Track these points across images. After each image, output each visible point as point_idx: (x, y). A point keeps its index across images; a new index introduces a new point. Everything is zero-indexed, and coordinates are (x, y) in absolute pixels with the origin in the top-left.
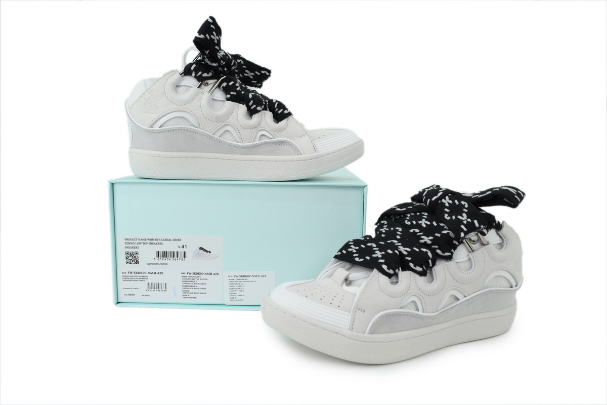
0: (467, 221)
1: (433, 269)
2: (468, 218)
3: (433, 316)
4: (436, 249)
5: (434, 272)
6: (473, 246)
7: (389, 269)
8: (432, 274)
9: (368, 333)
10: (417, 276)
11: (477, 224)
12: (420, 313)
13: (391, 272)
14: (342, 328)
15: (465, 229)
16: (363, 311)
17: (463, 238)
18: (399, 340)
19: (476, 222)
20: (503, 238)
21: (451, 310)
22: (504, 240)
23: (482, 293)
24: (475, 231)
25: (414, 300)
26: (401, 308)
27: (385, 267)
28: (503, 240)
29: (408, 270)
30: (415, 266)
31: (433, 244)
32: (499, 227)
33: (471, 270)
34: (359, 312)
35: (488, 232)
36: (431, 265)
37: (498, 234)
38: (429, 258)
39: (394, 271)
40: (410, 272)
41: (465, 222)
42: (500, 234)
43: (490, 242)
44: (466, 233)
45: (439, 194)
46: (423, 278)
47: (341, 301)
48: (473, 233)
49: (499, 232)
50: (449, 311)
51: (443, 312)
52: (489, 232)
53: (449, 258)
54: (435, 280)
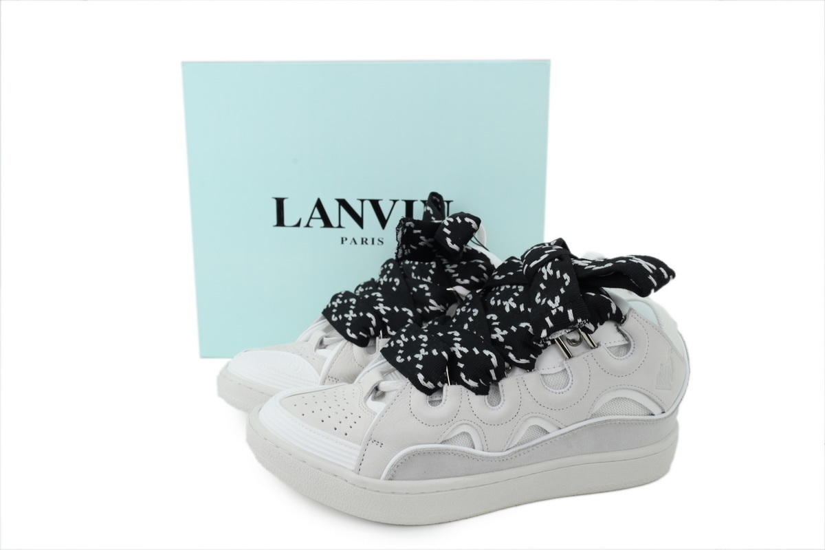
0: (558, 310)
1: (500, 384)
2: (560, 305)
3: (498, 457)
4: (509, 350)
5: (500, 389)
6: (570, 348)
7: (426, 380)
8: (497, 390)
9: (385, 479)
10: (472, 394)
11: (571, 317)
12: (478, 451)
13: (430, 385)
14: (346, 468)
15: (550, 324)
16: (379, 444)
17: (544, 338)
18: (438, 491)
19: (570, 312)
20: (629, 337)
21: (535, 448)
22: (631, 340)
23: (591, 424)
24: (566, 327)
25: (466, 431)
26: (443, 442)
27: (421, 377)
28: (628, 340)
29: (459, 384)
30: (467, 378)
31: (506, 343)
32: (619, 318)
33: (566, 389)
34: (372, 446)
35: (596, 328)
36: (494, 378)
37: (619, 330)
38: (492, 366)
39: (435, 384)
40: (461, 387)
41: (554, 312)
42: (623, 330)
43: (601, 343)
44: (550, 332)
45: (543, 258)
46: (481, 398)
47: (353, 425)
48: (564, 330)
49: (620, 328)
50: (530, 449)
51: (519, 451)
52: (600, 328)
53: (530, 367)
54: (502, 401)
